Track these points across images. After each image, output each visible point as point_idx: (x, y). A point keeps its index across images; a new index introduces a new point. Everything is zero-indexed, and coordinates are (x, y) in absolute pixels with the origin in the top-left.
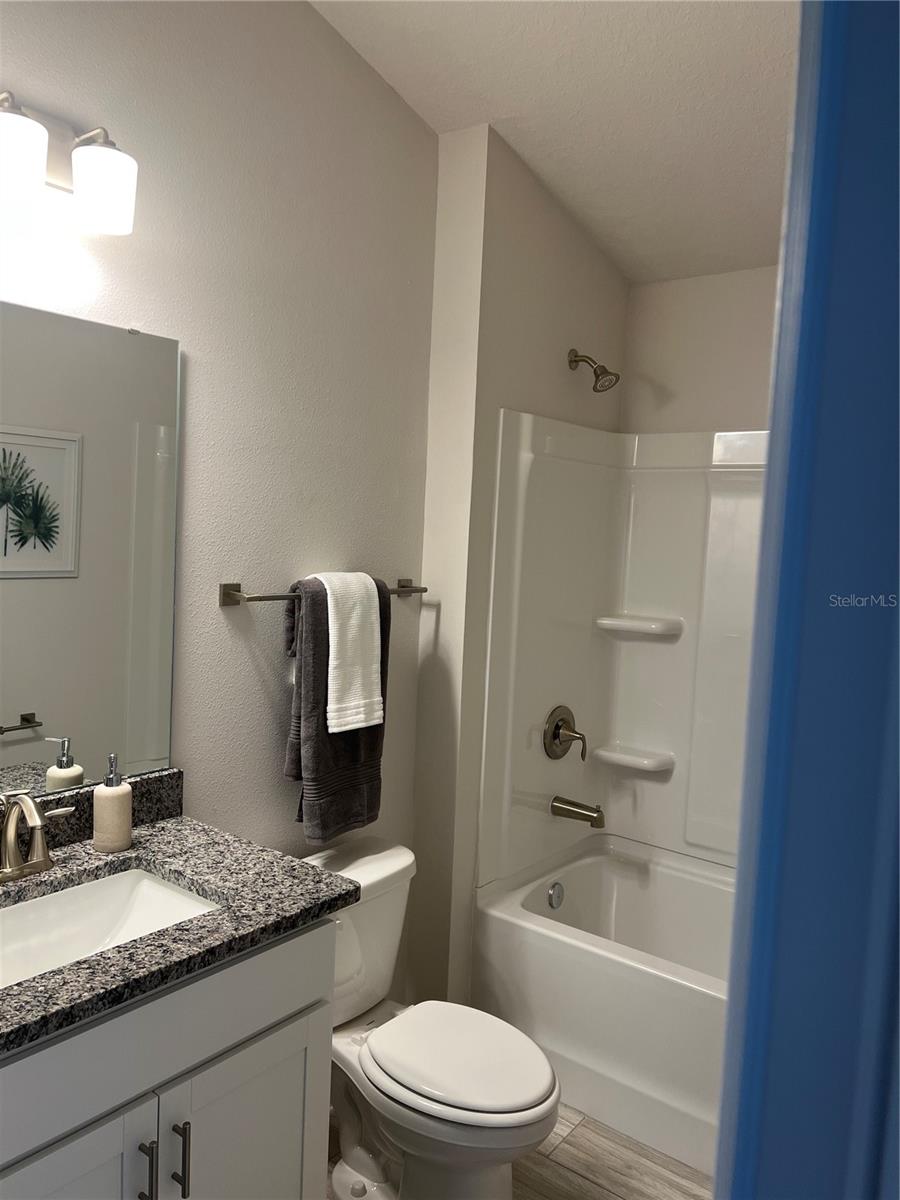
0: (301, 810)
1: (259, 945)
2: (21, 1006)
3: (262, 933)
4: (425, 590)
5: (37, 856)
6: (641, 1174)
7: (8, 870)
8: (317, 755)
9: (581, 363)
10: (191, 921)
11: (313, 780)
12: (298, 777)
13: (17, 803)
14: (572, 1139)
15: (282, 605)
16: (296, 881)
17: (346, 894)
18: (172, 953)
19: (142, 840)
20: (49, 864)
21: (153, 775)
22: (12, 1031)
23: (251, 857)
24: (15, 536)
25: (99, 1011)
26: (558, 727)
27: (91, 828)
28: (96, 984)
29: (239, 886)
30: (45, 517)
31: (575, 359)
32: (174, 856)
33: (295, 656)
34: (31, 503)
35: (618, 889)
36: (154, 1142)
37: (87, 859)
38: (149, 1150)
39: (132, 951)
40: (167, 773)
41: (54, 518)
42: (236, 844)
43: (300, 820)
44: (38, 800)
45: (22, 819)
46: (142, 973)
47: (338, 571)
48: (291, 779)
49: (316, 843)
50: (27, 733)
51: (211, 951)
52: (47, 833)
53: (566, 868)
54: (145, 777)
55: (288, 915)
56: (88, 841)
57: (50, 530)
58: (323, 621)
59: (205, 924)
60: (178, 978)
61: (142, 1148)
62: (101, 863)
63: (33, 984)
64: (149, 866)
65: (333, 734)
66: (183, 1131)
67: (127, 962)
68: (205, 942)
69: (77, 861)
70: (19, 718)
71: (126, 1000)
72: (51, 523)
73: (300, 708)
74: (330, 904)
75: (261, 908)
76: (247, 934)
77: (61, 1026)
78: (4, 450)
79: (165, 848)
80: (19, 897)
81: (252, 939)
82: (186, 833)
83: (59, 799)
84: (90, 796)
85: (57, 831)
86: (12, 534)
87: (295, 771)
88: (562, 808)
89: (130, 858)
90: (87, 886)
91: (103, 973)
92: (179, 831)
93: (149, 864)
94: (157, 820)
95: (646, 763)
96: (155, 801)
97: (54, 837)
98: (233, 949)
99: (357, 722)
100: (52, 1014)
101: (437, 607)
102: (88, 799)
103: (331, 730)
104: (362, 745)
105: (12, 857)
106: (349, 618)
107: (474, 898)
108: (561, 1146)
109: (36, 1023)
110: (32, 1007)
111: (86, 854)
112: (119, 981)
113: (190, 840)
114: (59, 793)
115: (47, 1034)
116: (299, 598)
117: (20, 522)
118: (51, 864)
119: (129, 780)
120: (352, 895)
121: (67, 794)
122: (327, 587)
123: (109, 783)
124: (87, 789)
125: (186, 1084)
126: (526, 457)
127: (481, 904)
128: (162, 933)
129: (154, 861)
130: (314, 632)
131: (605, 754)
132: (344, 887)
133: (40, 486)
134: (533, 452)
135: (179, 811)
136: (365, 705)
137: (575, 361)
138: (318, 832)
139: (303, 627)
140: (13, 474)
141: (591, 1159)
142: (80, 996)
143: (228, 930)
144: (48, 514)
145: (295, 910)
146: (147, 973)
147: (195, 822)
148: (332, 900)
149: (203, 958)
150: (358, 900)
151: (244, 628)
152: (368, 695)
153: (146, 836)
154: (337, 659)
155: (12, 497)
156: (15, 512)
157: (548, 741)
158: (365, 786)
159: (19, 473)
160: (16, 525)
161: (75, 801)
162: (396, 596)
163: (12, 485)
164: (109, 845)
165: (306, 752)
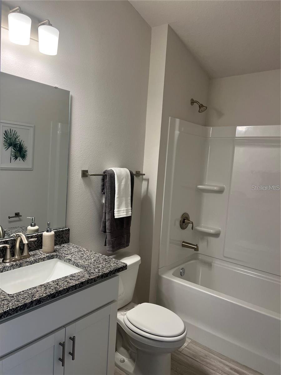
0: (106, 242)
1: (96, 282)
2: (24, 298)
3: (97, 278)
4: (144, 175)
5: (25, 253)
6: (210, 358)
7: (17, 257)
8: (111, 225)
9: (194, 103)
10: (75, 274)
11: (110, 233)
12: (105, 232)
13: (20, 236)
14: (188, 347)
15: (101, 177)
16: (107, 263)
17: (123, 267)
18: (70, 283)
19: (57, 250)
20: (29, 256)
21: (60, 230)
22: (22, 305)
23: (92, 255)
25: (48, 300)
26: (184, 220)
27: (42, 245)
28: (47, 292)
29: (89, 264)
30: (23, 151)
31: (193, 102)
32: (68, 254)
33: (104, 194)
34: (19, 146)
35: (201, 270)
36: (64, 342)
37: (41, 255)
38: (62, 345)
39: (57, 282)
40: (65, 229)
41: (26, 151)
42: (87, 252)
43: (106, 245)
44: (26, 236)
45: (21, 241)
46: (61, 289)
47: (118, 167)
48: (103, 232)
49: (110, 252)
50: (17, 219)
51: (82, 283)
52: (28, 246)
53: (186, 264)
54: (58, 230)
55: (105, 273)
56: (40, 250)
57: (24, 155)
58: (113, 183)
59: (79, 275)
60: (72, 291)
61: (60, 344)
62: (45, 256)
63: (27, 291)
64: (60, 258)
65: (116, 218)
66: (73, 339)
67: (56, 285)
68: (80, 280)
69: (38, 256)
70: (15, 214)
71: (56, 297)
72: (25, 153)
73: (106, 210)
74: (118, 270)
75: (97, 270)
76: (93, 278)
77: (37, 304)
78: (10, 129)
79: (65, 252)
80: (20, 266)
81: (95, 280)
82: (71, 248)
83: (32, 236)
84: (41, 235)
85: (31, 246)
86: (13, 156)
87: (104, 230)
88: (185, 245)
89: (54, 255)
90: (41, 263)
91: (49, 288)
92: (69, 247)
94: (62, 244)
95: (212, 231)
96: (61, 238)
97: (30, 248)
98: (89, 283)
99: (124, 215)
100: (34, 300)
101: (148, 180)
103: (115, 217)
104: (125, 223)
105: (18, 254)
106: (122, 182)
107: (158, 272)
108: (185, 349)
109: (29, 303)
110: (28, 298)
111: (41, 253)
112: (54, 291)
113: (73, 250)
114: (31, 234)
115: (32, 307)
116: (106, 175)
117: (15, 152)
119: (54, 231)
120: (125, 267)
121: (34, 234)
122: (115, 172)
123: (48, 231)
124: (40, 233)
125: (74, 325)
126: (177, 132)
127: (160, 274)
128: (66, 277)
129: (62, 256)
130: (111, 186)
131: (199, 228)
132: (122, 265)
133: (21, 141)
134: (179, 131)
135: (68, 241)
136: (126, 210)
137: (193, 103)
138: (111, 249)
139: (107, 184)
140: (13, 137)
141: (194, 353)
142: (42, 295)
143: (87, 277)
145: (107, 271)
146: (63, 289)
147: (73, 245)
148: (119, 268)
149: (80, 285)
150: (126, 269)
151: (89, 184)
152: (127, 207)
153: (59, 248)
154: (118, 195)
155: (13, 144)
156: (14, 149)
157: (181, 224)
158: (126, 235)
159: (15, 137)
160: (14, 153)
161: (37, 236)
162: (136, 176)
163: (13, 140)
164: (47, 251)
165: (108, 224)
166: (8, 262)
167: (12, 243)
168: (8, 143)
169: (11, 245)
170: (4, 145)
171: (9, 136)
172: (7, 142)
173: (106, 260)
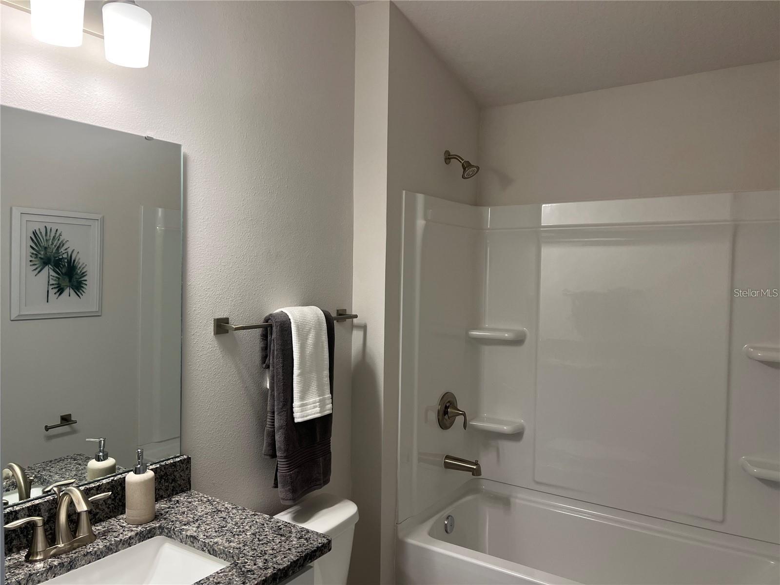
0: (276, 479)
4: (356, 316)
5: (83, 533)
7: (61, 545)
8: (288, 439)
9: (452, 160)
10: (208, 579)
11: (285, 457)
12: (273, 455)
13: (66, 492)
15: (259, 331)
16: (283, 538)
17: (322, 546)
19: (163, 512)
20: (93, 537)
21: (169, 462)
23: (246, 521)
24: (55, 288)
26: (447, 408)
29: (241, 545)
30: (77, 274)
31: (448, 158)
32: (188, 523)
33: (268, 368)
34: (66, 264)
35: (489, 515)
37: (121, 531)
40: (179, 459)
41: (83, 275)
42: (234, 511)
43: (276, 486)
44: (82, 488)
45: (71, 503)
47: (298, 306)
48: (268, 457)
49: (288, 503)
53: (455, 505)
54: (163, 463)
55: (281, 567)
56: (121, 516)
57: (80, 283)
58: (289, 342)
59: (219, 580)
62: (133, 533)
64: (169, 534)
65: (299, 423)
69: (114, 534)
70: (60, 418)
72: (81, 278)
73: (274, 406)
74: (310, 555)
75: (260, 563)
78: (46, 227)
79: (181, 517)
80: (71, 566)
82: (195, 504)
83: (99, 486)
84: (123, 482)
85: (98, 511)
86: (52, 287)
87: (271, 451)
88: (452, 463)
89: (154, 528)
90: (123, 552)
92: (190, 503)
93: (169, 531)
94: (173, 495)
95: (506, 429)
96: (171, 481)
97: (95, 516)
99: (314, 414)
101: (364, 328)
102: (121, 484)
103: (296, 420)
104: (318, 430)
105: (64, 535)
106: (307, 339)
107: (396, 532)
111: (121, 527)
113: (200, 510)
114: (98, 481)
116: (271, 326)
117: (59, 278)
118: (94, 537)
119: (151, 467)
120: (326, 547)
121: (104, 481)
122: (290, 317)
123: (137, 471)
124: (119, 476)
126: (420, 223)
127: (400, 535)
129: (174, 529)
130: (283, 350)
132: (320, 541)
133: (73, 252)
134: (425, 219)
135: (188, 487)
136: (320, 401)
137: (449, 158)
138: (290, 495)
139: (275, 347)
140: (52, 244)
144: (79, 272)
145: (286, 563)
147: (201, 495)
148: (312, 552)
150: (330, 550)
151: (231, 350)
152: (321, 393)
153: (166, 508)
154: (300, 369)
155: (52, 260)
156: (54, 270)
157: (441, 418)
158: (321, 459)
159: (57, 243)
160: (55, 280)
161: (111, 486)
162: (337, 321)
163: (52, 252)
164: (138, 518)
165: (279, 437)
166: (40, 561)
167: (50, 510)
168: (41, 258)
169: (47, 514)
170: (31, 263)
171: (44, 244)
172: (40, 256)
173: (282, 532)
